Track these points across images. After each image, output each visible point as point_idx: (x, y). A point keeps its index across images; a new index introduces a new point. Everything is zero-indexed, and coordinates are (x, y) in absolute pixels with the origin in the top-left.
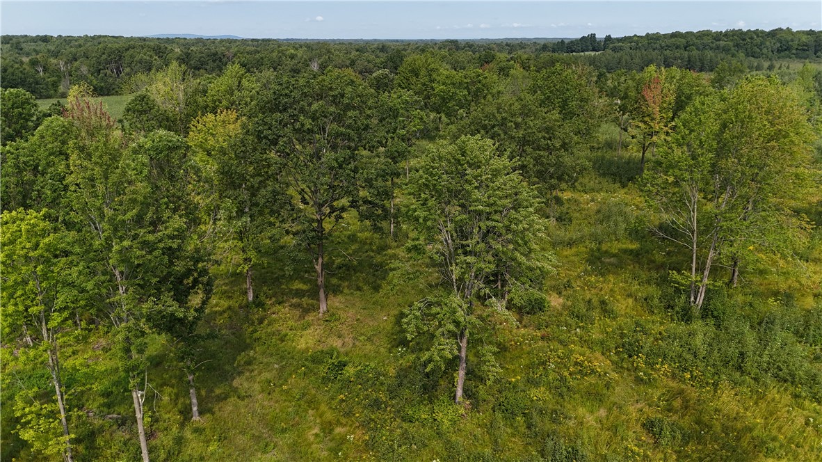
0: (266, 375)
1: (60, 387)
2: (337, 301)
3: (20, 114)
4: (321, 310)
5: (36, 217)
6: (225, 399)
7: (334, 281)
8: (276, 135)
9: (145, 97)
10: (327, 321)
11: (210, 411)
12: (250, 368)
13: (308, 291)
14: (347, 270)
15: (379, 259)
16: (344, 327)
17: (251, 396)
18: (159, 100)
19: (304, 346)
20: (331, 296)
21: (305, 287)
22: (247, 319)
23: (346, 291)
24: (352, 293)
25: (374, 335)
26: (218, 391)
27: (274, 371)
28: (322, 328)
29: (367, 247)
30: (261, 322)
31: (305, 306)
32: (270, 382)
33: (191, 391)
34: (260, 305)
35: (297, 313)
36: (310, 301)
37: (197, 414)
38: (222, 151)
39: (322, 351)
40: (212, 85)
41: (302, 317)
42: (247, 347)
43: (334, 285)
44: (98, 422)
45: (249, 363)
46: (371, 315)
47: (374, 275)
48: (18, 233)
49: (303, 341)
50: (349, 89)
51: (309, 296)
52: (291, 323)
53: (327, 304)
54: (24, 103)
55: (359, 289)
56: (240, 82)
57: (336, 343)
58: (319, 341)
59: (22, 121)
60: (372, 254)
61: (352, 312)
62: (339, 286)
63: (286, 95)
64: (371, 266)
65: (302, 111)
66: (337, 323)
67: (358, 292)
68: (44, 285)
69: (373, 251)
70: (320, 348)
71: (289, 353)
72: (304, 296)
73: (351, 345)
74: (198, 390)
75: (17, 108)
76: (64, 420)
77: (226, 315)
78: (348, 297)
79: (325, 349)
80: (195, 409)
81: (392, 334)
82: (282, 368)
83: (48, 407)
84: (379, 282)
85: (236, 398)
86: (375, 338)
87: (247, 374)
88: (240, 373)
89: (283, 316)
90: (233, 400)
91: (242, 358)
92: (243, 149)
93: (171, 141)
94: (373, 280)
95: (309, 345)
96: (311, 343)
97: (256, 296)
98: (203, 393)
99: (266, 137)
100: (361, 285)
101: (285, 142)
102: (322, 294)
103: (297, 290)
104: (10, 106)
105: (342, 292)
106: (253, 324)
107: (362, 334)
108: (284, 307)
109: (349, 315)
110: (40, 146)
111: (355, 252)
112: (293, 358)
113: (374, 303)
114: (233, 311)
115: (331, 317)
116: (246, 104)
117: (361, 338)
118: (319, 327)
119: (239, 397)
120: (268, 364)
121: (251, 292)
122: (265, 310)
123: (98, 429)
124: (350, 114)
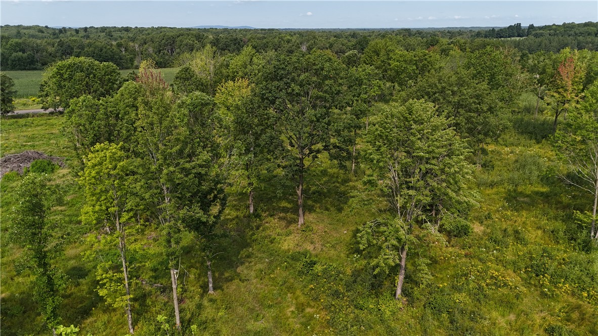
0: (260, 266)
1: (126, 262)
2: (311, 217)
3: (109, 79)
4: (300, 223)
5: (116, 148)
6: (231, 280)
7: (310, 202)
8: (275, 97)
9: (188, 69)
10: (304, 231)
11: (221, 288)
12: (249, 260)
13: (291, 208)
14: (320, 196)
15: (342, 189)
16: (316, 236)
17: (249, 280)
18: (197, 71)
19: (286, 248)
20: (307, 213)
21: (289, 206)
22: (248, 226)
23: (318, 210)
24: (322, 212)
25: (337, 244)
26: (227, 275)
27: (265, 264)
28: (300, 235)
29: (334, 179)
30: (258, 229)
31: (289, 219)
32: (262, 271)
33: (209, 273)
34: (257, 216)
35: (284, 223)
36: (292, 216)
37: (212, 289)
38: (237, 107)
39: (299, 252)
40: (232, 61)
41: (287, 227)
42: (248, 245)
43: (309, 206)
44: (148, 288)
45: (248, 256)
46: (336, 229)
47: (338, 200)
48: (104, 158)
49: (286, 244)
50: (328, 64)
51: (291, 212)
52: (278, 230)
53: (304, 219)
54: (112, 72)
55: (327, 209)
56: (251, 59)
57: (310, 247)
58: (297, 245)
59: (110, 84)
60: (338, 185)
61: (321, 226)
62: (313, 206)
63: (283, 68)
64: (336, 193)
65: (293, 80)
66: (310, 233)
67: (327, 212)
68: (118, 193)
69: (338, 183)
70: (297, 250)
71: (276, 252)
72: (288, 212)
73: (320, 250)
74: (213, 272)
75: (107, 75)
76: (127, 285)
77: (234, 222)
78: (319, 215)
79: (301, 251)
80: (211, 285)
81: (350, 244)
82: (271, 262)
83: (118, 275)
84: (342, 205)
85: (238, 280)
86: (338, 246)
87: (247, 264)
88: (242, 263)
89: (273, 225)
90: (236, 281)
91: (244, 253)
92: (251, 106)
93: (204, 99)
94: (338, 204)
95: (290, 247)
96: (292, 245)
97: (255, 210)
98: (217, 275)
99: (267, 98)
100: (329, 206)
101: (280, 102)
102: (301, 212)
103: (283, 207)
104: (103, 74)
105: (315, 211)
106: (252, 229)
107: (328, 242)
108: (274, 219)
109: (319, 228)
110: (120, 101)
111: (325, 182)
112: (278, 255)
113: (338, 221)
114: (239, 220)
115: (307, 228)
116: (255, 75)
117: (328, 245)
118: (297, 235)
119: (240, 280)
120: (261, 258)
121: (252, 206)
122: (261, 220)
123: (148, 293)
124: (327, 82)
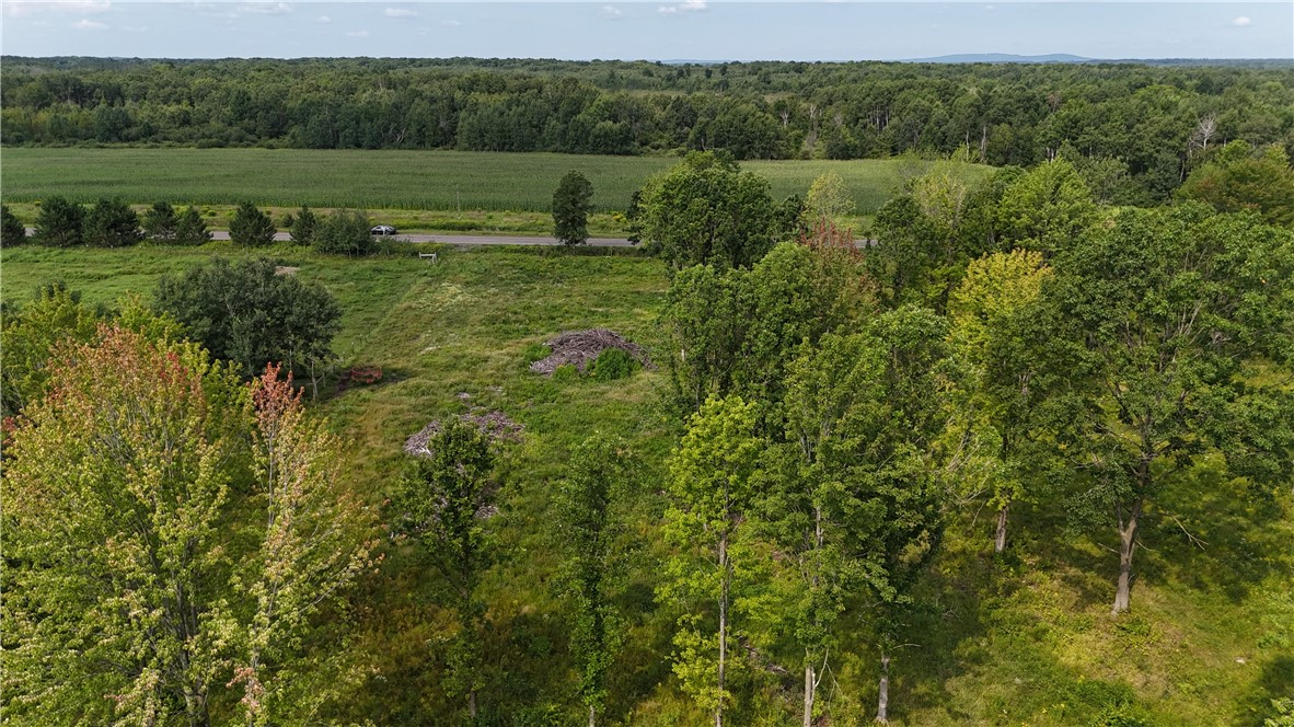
0: (997, 689)
1: (726, 625)
2: (1150, 597)
4: (1117, 606)
6: (929, 705)
7: (1154, 555)
8: (1097, 316)
10: (1124, 629)
11: (904, 716)
12: (976, 668)
13: (1101, 560)
14: (1178, 546)
15: (1255, 536)
16: (1154, 651)
17: (968, 717)
18: (926, 204)
19: (1072, 662)
20: (1141, 584)
21: (1096, 552)
22: (987, 579)
23: (1172, 581)
24: (1183, 590)
25: (1210, 688)
26: (922, 689)
27: (1013, 688)
28: (1112, 638)
29: (1234, 504)
30: (1009, 591)
31: (1090, 587)
32: (1003, 704)
33: (883, 680)
34: (1013, 562)
35: (1074, 595)
36: (1101, 581)
37: (884, 714)
38: (1003, 322)
39: (1104, 684)
40: (1011, 187)
41: (1080, 607)
42: (978, 630)
43: (1150, 564)
44: (760, 670)
45: (977, 659)
46: (1213, 646)
47: (1236, 567)
49: (1072, 650)
50: (1258, 251)
51: (1099, 571)
52: (1056, 611)
53: (1130, 596)
55: (1199, 585)
56: (1058, 186)
57: (1134, 679)
58: (1102, 662)
60: (1242, 521)
61: (1175, 627)
62: (1161, 568)
63: (1132, 253)
64: (1234, 545)
65: (1154, 283)
66: (1142, 639)
67: (1196, 591)
69: (1246, 515)
70: (1099, 677)
71: (1044, 665)
72: (1091, 568)
73: (1160, 693)
74: (891, 680)
75: (748, 203)
76: (721, 666)
77: (956, 564)
78: (1174, 596)
79: (1109, 681)
80: (882, 706)
81: (1250, 699)
82: (1026, 689)
83: (707, 644)
84: (1244, 584)
85: (944, 710)
86: (1211, 696)
87: (970, 676)
88: (960, 672)
89: (1046, 594)
90: (940, 711)
91: (966, 648)
92: (1036, 327)
94: (1232, 577)
95: (1082, 662)
96: (1085, 661)
97: (1009, 545)
98: (899, 681)
99: (1078, 315)
100: (1205, 579)
101: (1109, 330)
102: (1123, 580)
103: (1080, 552)
104: (741, 200)
105: (1164, 582)
106: (994, 591)
107: (1186, 678)
108: (1052, 578)
109: (1168, 632)
110: (763, 280)
111: (1208, 507)
112: (1049, 676)
113: (1224, 623)
114: (968, 560)
115: (1132, 625)
116: (1060, 224)
117: (1184, 686)
118: (1105, 635)
119: (949, 711)
120: (1005, 672)
121: (1003, 537)
122: (1018, 573)
123: (758, 681)
124: (1248, 297)
